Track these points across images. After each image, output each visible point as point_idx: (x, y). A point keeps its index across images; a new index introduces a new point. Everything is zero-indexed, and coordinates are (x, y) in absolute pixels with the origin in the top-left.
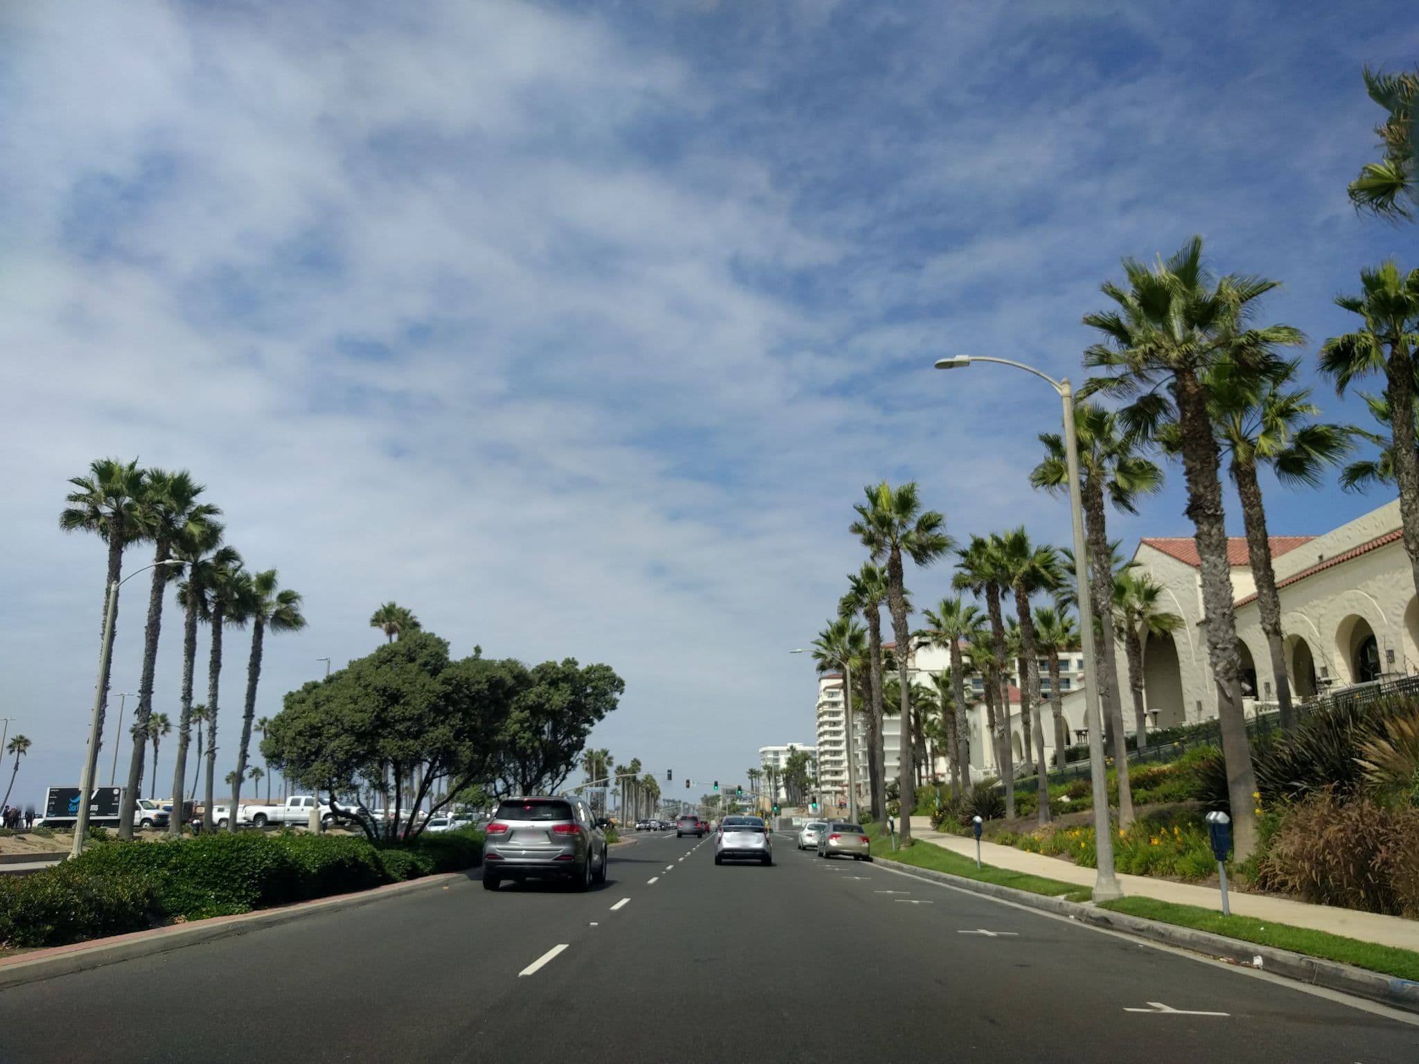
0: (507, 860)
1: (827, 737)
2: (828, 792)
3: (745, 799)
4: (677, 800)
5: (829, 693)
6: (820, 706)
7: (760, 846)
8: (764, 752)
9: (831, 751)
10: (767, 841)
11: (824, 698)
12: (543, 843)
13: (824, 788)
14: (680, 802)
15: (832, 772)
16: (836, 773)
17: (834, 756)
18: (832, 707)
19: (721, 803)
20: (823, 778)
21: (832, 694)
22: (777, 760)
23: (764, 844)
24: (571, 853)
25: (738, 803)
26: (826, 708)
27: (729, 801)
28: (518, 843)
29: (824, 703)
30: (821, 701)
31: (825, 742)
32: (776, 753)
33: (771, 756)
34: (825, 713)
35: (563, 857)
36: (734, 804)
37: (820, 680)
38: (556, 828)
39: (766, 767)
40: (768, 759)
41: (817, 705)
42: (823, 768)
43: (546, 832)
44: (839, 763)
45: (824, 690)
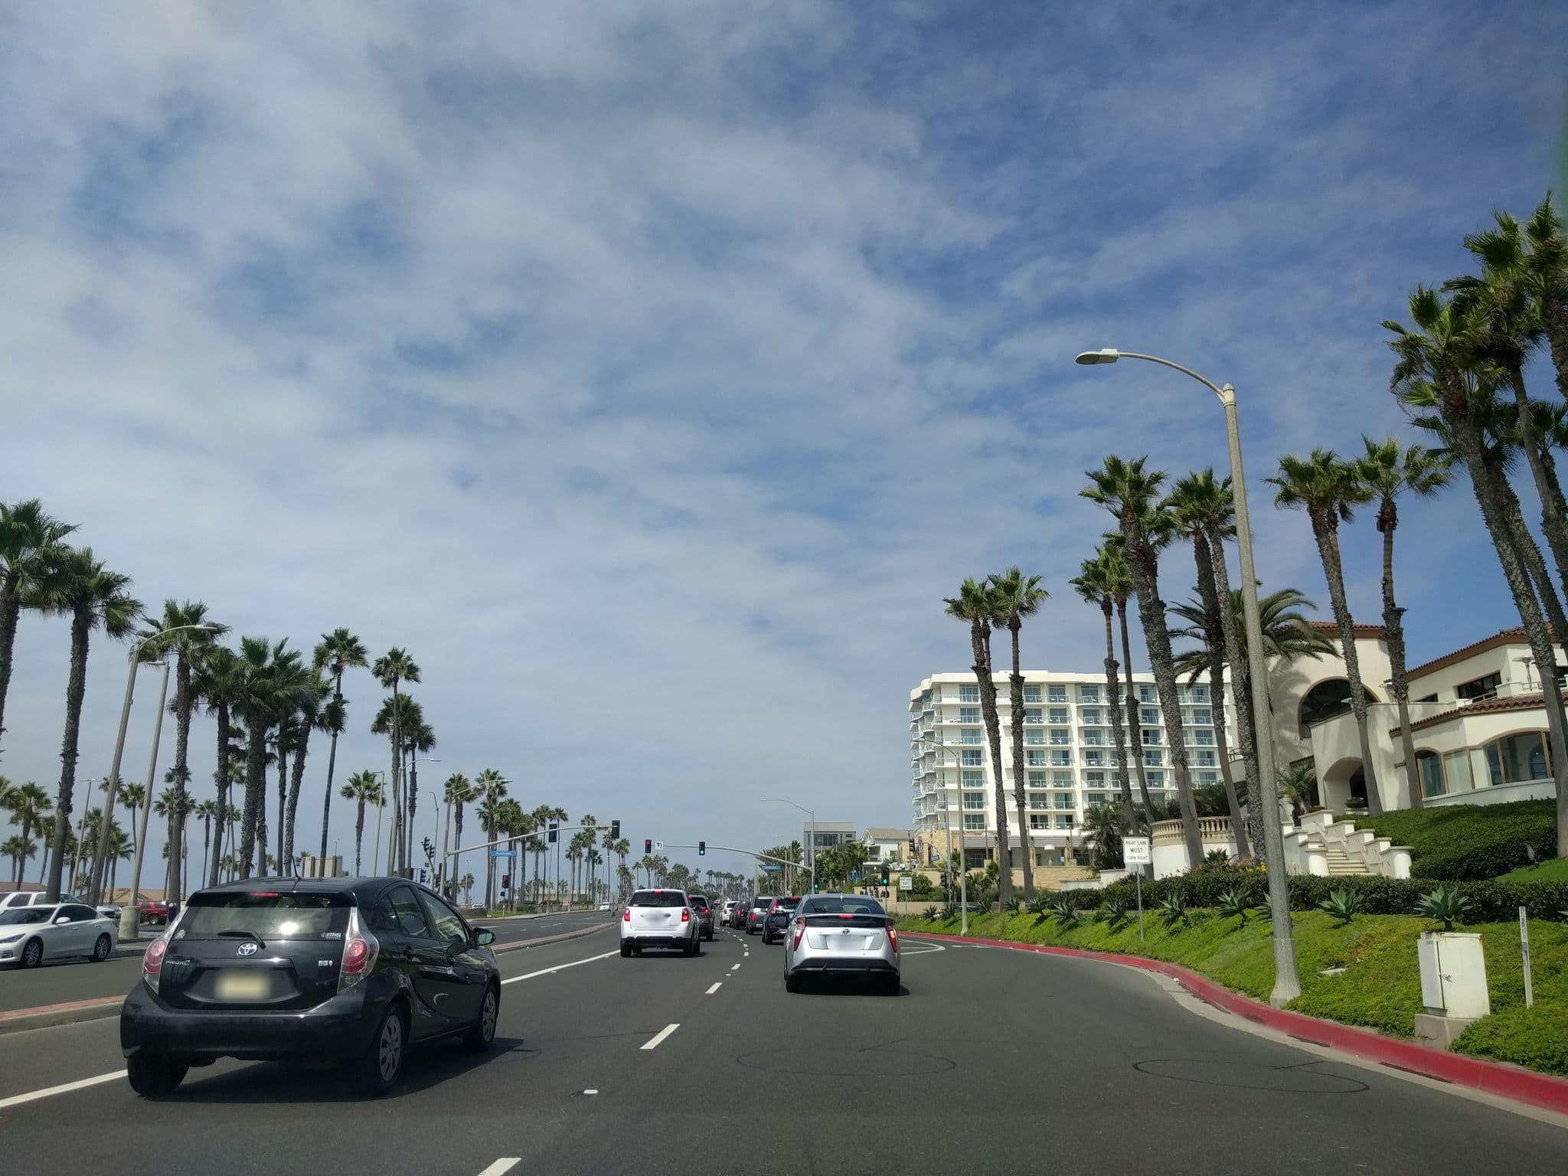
4: (736, 875)
7: (879, 954)
10: (893, 944)
14: (742, 877)
23: (887, 952)
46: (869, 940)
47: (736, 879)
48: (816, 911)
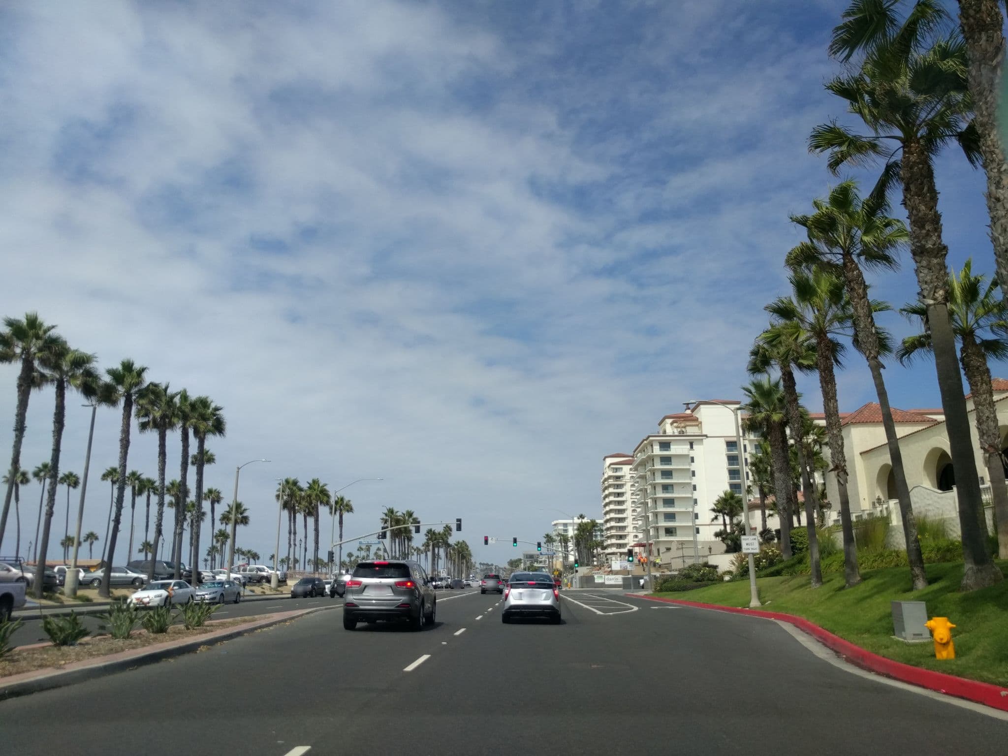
0: (361, 607)
1: (612, 507)
2: (613, 554)
3: (541, 562)
5: (613, 468)
6: (606, 480)
8: (555, 525)
9: (616, 518)
11: (610, 473)
12: (388, 595)
13: (609, 551)
15: (617, 536)
16: (621, 537)
17: (618, 522)
18: (616, 481)
19: (522, 565)
20: (609, 542)
21: (616, 470)
22: (566, 531)
24: (409, 602)
25: (536, 565)
26: (611, 481)
27: (528, 564)
28: (368, 594)
29: (609, 477)
30: (606, 476)
31: (611, 511)
32: (565, 525)
33: (561, 527)
34: (610, 486)
35: (403, 605)
36: (533, 566)
37: (604, 459)
38: (397, 584)
39: (559, 535)
40: (559, 529)
41: (602, 481)
42: (609, 533)
43: (390, 586)
44: (624, 528)
45: (609, 467)
46: (544, 595)
47: (490, 565)
48: (517, 580)
